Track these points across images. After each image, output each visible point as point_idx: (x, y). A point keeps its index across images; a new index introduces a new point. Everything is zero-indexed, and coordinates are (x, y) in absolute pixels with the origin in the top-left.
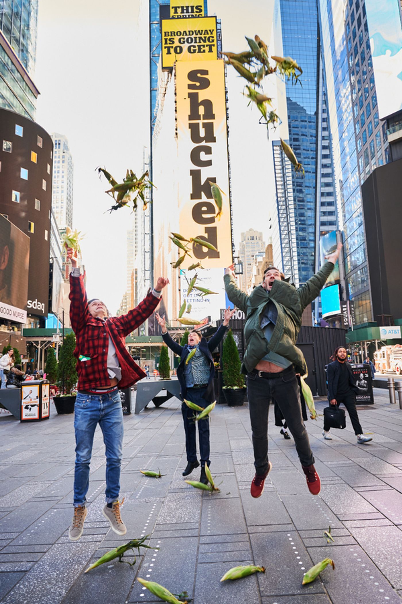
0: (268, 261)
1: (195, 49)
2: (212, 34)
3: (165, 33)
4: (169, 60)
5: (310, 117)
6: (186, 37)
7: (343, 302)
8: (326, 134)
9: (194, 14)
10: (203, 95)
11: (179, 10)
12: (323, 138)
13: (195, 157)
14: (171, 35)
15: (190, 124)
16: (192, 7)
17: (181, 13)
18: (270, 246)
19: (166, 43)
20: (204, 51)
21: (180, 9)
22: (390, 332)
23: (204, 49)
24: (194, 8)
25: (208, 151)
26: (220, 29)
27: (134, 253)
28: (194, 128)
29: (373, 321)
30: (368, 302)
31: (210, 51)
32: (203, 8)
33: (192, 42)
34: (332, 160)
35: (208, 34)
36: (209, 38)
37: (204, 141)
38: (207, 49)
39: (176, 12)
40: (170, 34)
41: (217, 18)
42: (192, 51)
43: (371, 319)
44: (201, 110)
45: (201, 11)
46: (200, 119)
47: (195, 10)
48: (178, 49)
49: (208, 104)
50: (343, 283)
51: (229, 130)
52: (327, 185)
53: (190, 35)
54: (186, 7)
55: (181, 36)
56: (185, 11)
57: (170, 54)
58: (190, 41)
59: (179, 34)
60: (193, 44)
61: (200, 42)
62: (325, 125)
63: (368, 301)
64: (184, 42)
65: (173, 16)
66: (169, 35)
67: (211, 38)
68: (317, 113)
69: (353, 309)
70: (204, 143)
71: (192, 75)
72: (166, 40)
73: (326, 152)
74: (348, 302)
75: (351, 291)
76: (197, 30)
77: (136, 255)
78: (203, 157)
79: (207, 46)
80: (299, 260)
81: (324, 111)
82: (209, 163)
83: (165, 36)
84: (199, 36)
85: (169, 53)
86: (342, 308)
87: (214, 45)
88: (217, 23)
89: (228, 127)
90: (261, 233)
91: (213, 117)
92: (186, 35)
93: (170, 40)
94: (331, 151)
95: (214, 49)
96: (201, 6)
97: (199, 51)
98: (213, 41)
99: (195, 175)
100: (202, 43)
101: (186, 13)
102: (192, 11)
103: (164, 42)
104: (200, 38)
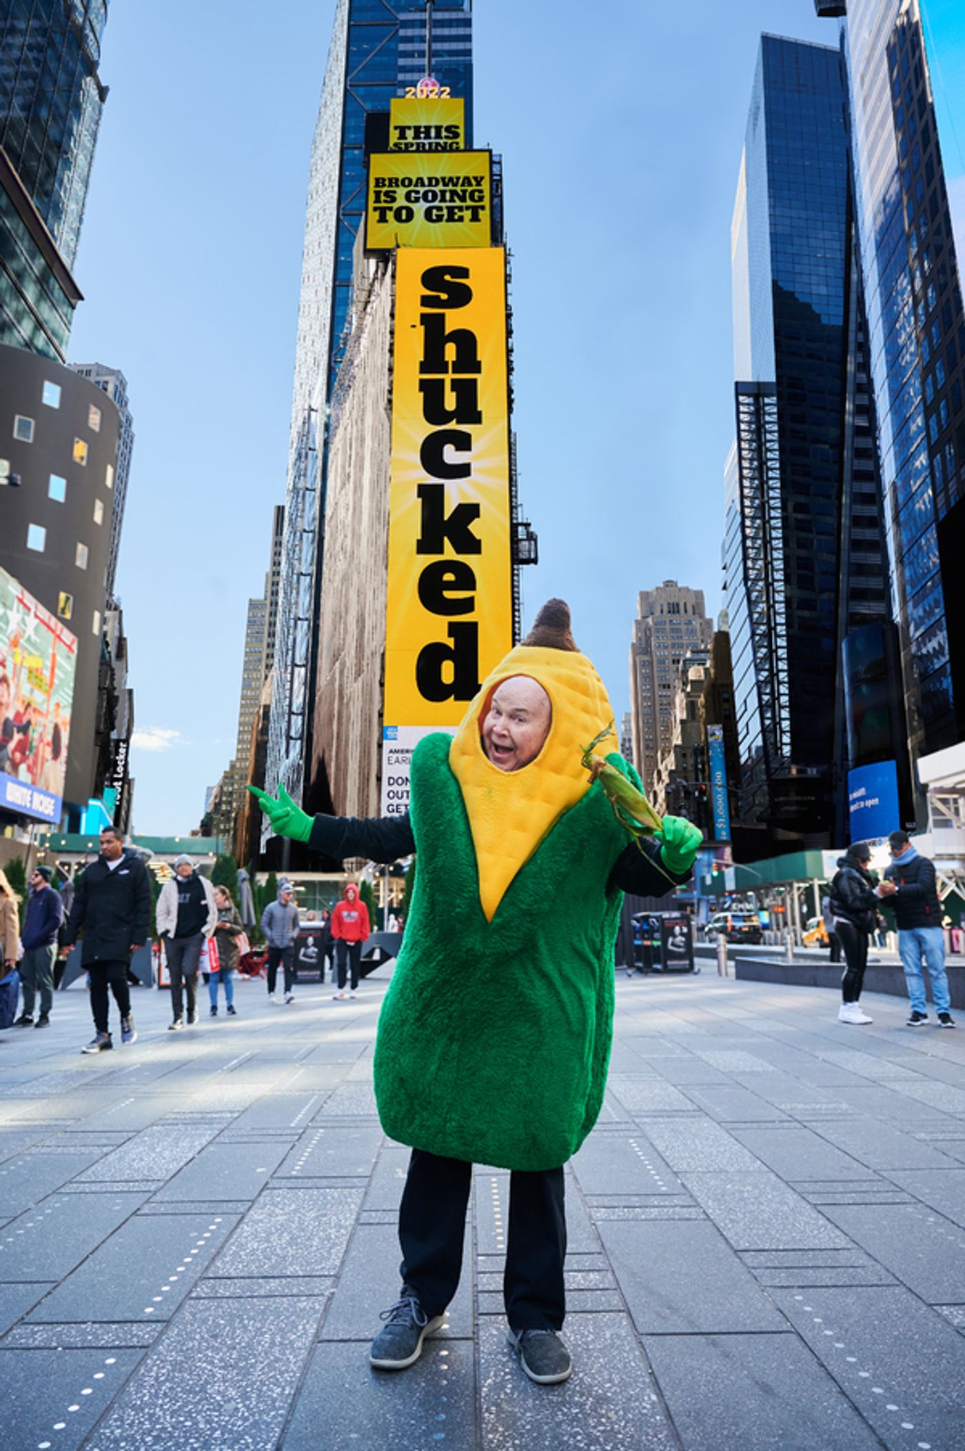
1: (440, 213)
2: (479, 184)
3: (377, 180)
6: (422, 190)
9: (441, 141)
10: (455, 320)
11: (410, 134)
13: (431, 455)
14: (390, 185)
15: (422, 381)
16: (438, 129)
17: (414, 138)
19: (377, 200)
20: (461, 219)
21: (412, 130)
23: (460, 214)
24: (443, 130)
25: (463, 442)
26: (500, 175)
28: (432, 393)
31: (475, 218)
32: (461, 131)
33: (434, 199)
35: (470, 184)
36: (472, 193)
37: (454, 421)
38: (467, 214)
39: (402, 136)
40: (387, 183)
41: (494, 153)
42: (434, 217)
44: (450, 352)
45: (456, 135)
46: (446, 372)
47: (444, 134)
48: (404, 212)
49: (466, 340)
51: (513, 396)
53: (430, 184)
54: (425, 127)
55: (412, 188)
56: (422, 135)
57: (386, 221)
58: (430, 198)
59: (407, 182)
60: (436, 203)
61: (452, 200)
64: (417, 200)
65: (395, 145)
66: (384, 185)
67: (477, 194)
70: (453, 425)
71: (432, 278)
72: (377, 194)
76: (447, 175)
78: (451, 455)
79: (468, 208)
82: (463, 471)
83: (377, 185)
84: (450, 187)
85: (383, 219)
87: (483, 208)
88: (492, 162)
89: (510, 391)
91: (477, 368)
92: (423, 185)
93: (387, 194)
95: (485, 215)
96: (457, 127)
97: (451, 219)
98: (481, 199)
99: (431, 497)
100: (458, 203)
101: (425, 138)
102: (438, 136)
103: (372, 197)
104: (453, 193)
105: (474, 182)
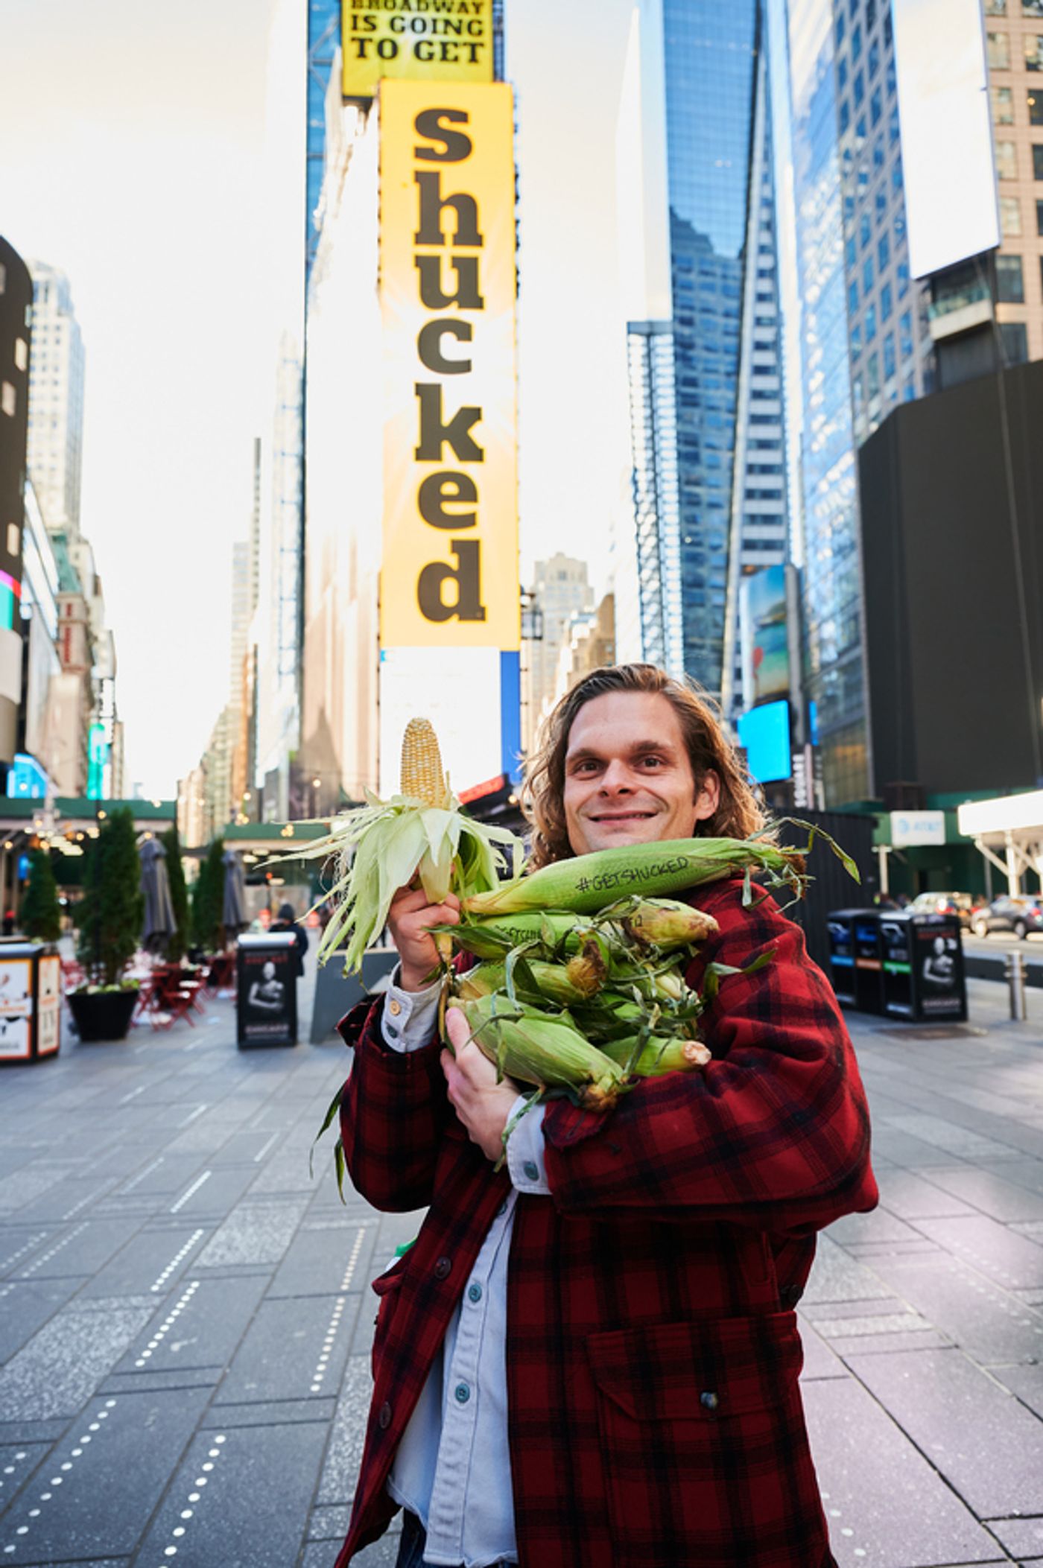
0: (604, 635)
1: (431, 49)
2: (477, 11)
4: (362, 76)
5: (725, 264)
6: (410, 16)
7: (795, 748)
8: (766, 310)
10: (454, 178)
12: (759, 321)
13: (428, 345)
14: (371, 8)
15: (417, 256)
18: (610, 598)
19: (355, 28)
20: (456, 59)
22: (917, 827)
23: (455, 52)
25: (464, 332)
27: (250, 600)
28: (428, 268)
29: (871, 797)
30: (860, 752)
31: (473, 59)
33: (424, 30)
34: (781, 379)
35: (467, 12)
36: (470, 24)
37: (454, 306)
38: (464, 53)
42: (424, 56)
43: (866, 792)
44: (449, 220)
46: (444, 245)
48: (387, 45)
49: (466, 206)
50: (797, 699)
51: (520, 280)
52: (764, 445)
53: (420, 9)
55: (398, 13)
57: (366, 57)
58: (419, 28)
60: (427, 36)
61: (446, 33)
62: (765, 286)
63: (858, 748)
64: (403, 30)
66: (363, 7)
67: (475, 26)
68: (743, 255)
69: (819, 767)
70: (452, 312)
71: (426, 122)
72: (355, 18)
73: (766, 358)
74: (808, 749)
75: (816, 723)
77: (255, 607)
78: (450, 347)
79: (464, 44)
80: (685, 637)
81: (762, 250)
82: (465, 367)
83: (355, 7)
84: (444, 14)
85: (362, 54)
86: (792, 763)
87: (482, 45)
89: (518, 273)
90: (584, 565)
91: (478, 241)
92: (411, 9)
93: (366, 19)
94: (779, 357)
95: (485, 54)
97: (444, 58)
98: (480, 33)
99: (428, 395)
100: (452, 36)
103: (348, 23)
104: (447, 23)
105: (471, 9)
